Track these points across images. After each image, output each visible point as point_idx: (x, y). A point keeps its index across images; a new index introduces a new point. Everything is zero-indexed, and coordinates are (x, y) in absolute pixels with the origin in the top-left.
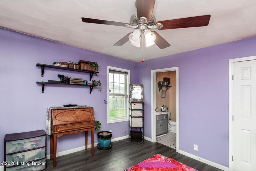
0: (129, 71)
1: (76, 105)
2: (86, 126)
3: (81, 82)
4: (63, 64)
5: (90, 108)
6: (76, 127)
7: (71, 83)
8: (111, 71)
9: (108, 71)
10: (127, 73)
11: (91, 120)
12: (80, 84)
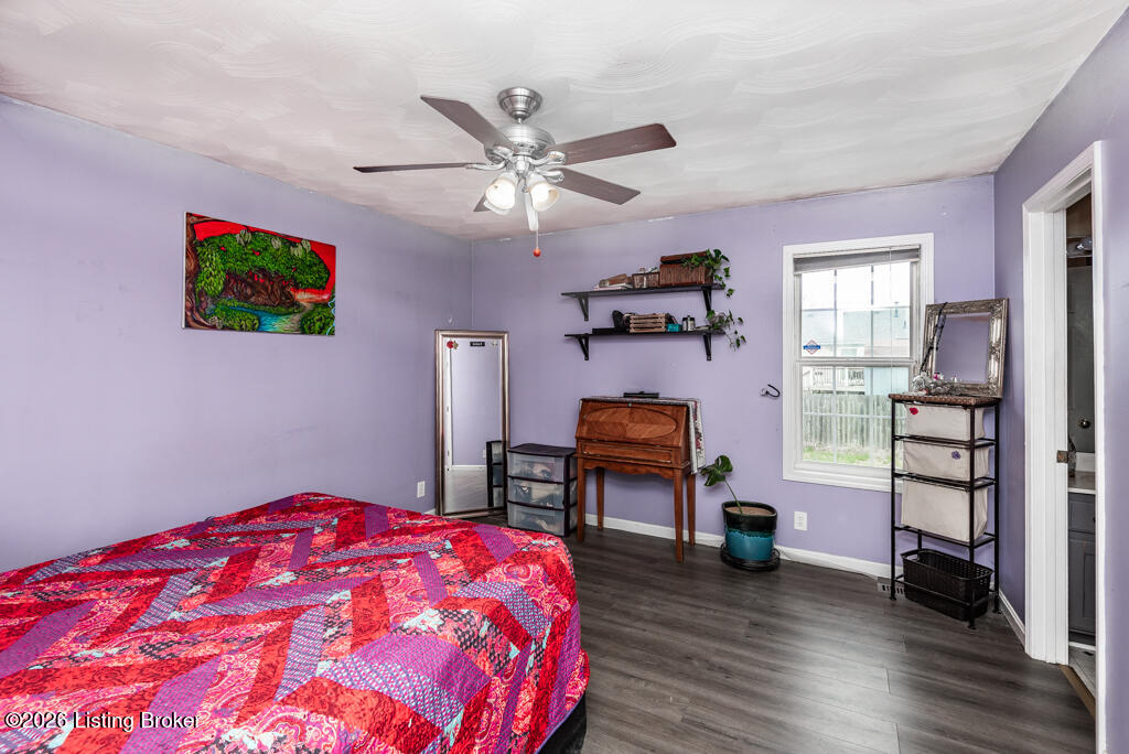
0: (926, 241)
1: (656, 396)
2: (651, 458)
3: (659, 325)
4: (613, 281)
5: (676, 405)
6: (623, 453)
7: (632, 331)
8: (801, 263)
9: (788, 266)
10: (913, 253)
11: (669, 443)
12: (656, 330)
